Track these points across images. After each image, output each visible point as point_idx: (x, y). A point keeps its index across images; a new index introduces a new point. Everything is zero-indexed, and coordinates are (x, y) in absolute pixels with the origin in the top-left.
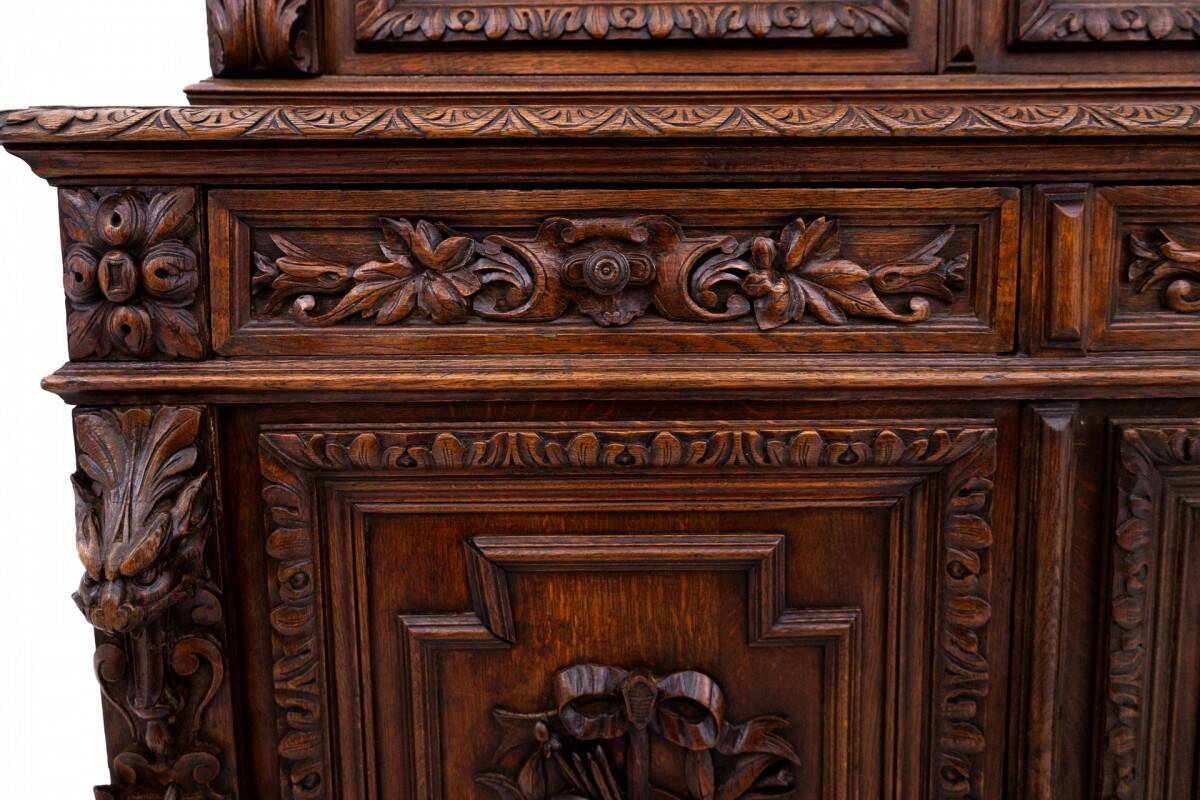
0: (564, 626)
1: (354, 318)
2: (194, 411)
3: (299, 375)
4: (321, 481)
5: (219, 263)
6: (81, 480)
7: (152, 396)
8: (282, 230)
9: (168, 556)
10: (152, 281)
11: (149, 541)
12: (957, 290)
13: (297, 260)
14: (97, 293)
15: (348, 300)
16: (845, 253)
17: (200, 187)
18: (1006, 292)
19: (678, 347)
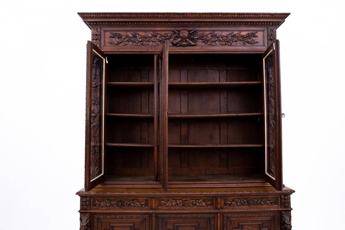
1: (101, 207)
2: (89, 214)
3: (97, 211)
4: (98, 219)
5: (91, 202)
6: (80, 219)
7: (86, 213)
8: (96, 200)
9: (87, 225)
10: (87, 204)
11: (86, 224)
12: (146, 205)
13: (97, 202)
14: (83, 205)
15: (101, 205)
16: (138, 202)
17: (91, 197)
18: (150, 205)
19: (125, 209)
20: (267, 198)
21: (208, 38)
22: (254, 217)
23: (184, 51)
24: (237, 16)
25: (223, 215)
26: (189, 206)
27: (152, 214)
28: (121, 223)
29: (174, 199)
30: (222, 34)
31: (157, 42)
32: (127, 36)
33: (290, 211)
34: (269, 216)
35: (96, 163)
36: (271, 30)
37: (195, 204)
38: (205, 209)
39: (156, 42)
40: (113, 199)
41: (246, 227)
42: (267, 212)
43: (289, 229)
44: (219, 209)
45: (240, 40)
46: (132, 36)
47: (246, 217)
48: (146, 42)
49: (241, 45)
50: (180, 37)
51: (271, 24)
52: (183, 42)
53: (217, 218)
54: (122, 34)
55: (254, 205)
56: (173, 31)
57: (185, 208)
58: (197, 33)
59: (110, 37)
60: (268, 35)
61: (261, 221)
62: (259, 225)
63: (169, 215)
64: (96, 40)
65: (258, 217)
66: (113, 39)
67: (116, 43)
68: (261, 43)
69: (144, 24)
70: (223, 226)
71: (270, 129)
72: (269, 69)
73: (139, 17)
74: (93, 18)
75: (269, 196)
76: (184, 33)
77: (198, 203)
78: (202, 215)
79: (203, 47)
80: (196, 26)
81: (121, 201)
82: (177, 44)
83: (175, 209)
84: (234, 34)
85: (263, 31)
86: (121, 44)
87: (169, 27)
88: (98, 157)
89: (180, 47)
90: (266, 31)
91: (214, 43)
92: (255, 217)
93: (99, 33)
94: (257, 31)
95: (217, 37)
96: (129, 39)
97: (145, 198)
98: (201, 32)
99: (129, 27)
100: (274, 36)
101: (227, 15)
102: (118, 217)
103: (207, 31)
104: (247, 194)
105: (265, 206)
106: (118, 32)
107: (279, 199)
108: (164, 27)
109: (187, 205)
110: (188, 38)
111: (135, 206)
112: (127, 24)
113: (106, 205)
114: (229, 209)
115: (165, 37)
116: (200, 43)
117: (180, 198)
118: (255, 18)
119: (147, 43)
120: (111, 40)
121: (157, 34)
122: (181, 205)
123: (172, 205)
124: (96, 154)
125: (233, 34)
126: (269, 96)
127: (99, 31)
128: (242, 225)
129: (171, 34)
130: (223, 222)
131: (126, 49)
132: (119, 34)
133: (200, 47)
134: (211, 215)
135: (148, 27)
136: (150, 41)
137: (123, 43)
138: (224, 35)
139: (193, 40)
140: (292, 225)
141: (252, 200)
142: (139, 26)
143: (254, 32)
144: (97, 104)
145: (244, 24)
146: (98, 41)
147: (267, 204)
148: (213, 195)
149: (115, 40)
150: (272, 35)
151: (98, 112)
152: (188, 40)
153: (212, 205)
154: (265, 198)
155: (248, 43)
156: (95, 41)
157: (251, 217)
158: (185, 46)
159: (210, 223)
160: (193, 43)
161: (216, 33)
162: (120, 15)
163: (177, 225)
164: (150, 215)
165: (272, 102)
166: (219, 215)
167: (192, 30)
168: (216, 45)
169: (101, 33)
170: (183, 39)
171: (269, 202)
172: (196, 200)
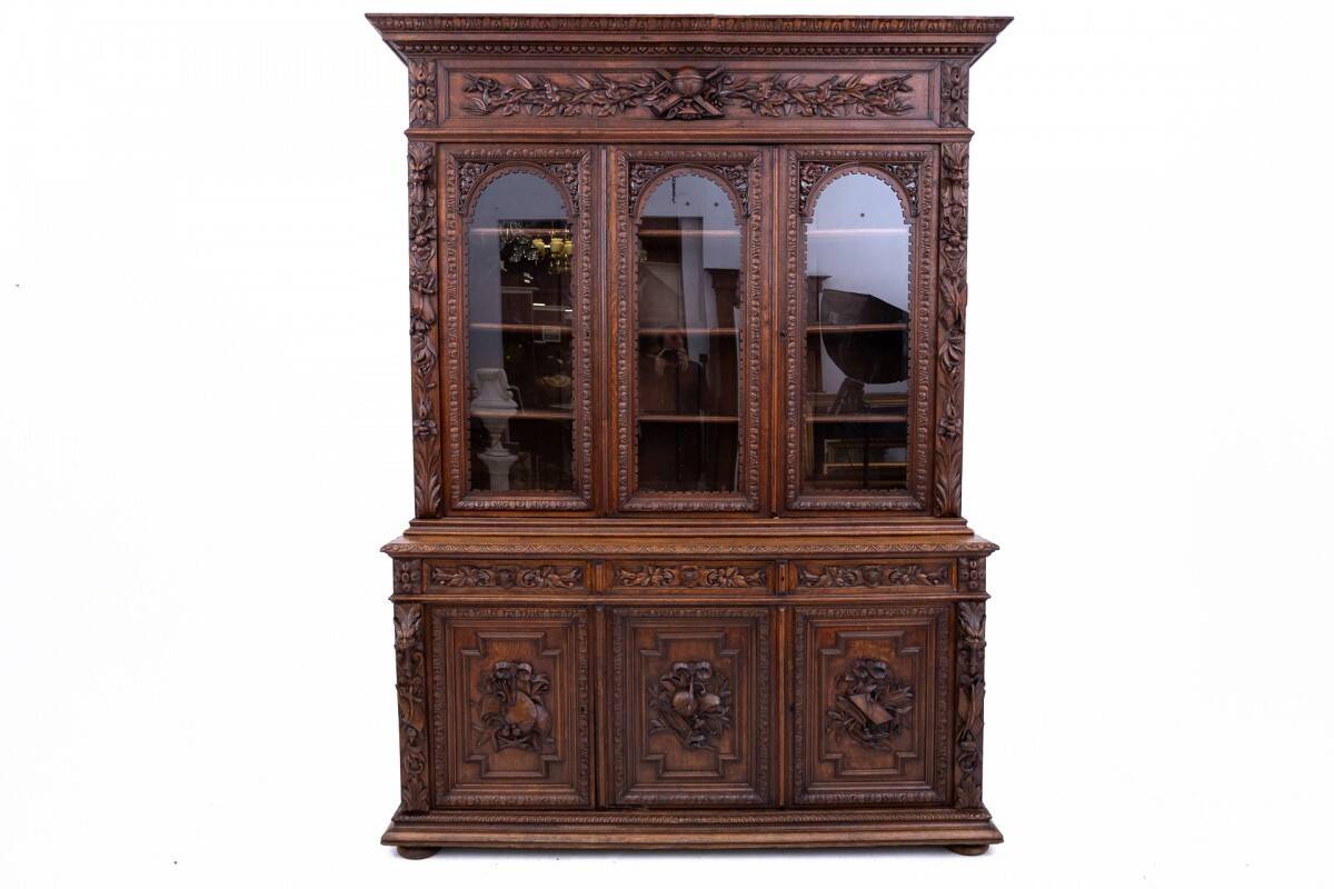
0: (497, 653)
1: (452, 586)
2: (418, 605)
3: (441, 598)
4: (444, 620)
5: (425, 574)
6: (396, 619)
7: (410, 602)
8: (438, 567)
9: (414, 635)
10: (412, 579)
11: (412, 631)
12: (579, 581)
13: (440, 574)
14: (401, 581)
15: (451, 583)
16: (556, 573)
17: (422, 559)
18: (589, 582)
19: (520, 593)
20: (919, 566)
21: (759, 95)
22: (881, 617)
23: (688, 136)
24: (850, 26)
25: (794, 610)
26: (699, 585)
27: (594, 606)
28: (509, 630)
29: (657, 567)
30: (805, 82)
31: (607, 107)
32: (516, 88)
33: (983, 601)
34: (923, 615)
35: (431, 465)
36: (953, 69)
37: (715, 581)
38: (743, 595)
39: (603, 105)
40: (485, 564)
41: (857, 644)
42: (919, 603)
43: (977, 650)
44: (783, 594)
45: (859, 101)
46: (530, 87)
47: (860, 617)
48: (575, 104)
49: (861, 116)
50: (677, 92)
51: (954, 50)
52: (685, 106)
53: (778, 620)
54: (501, 82)
55: (881, 584)
56: (653, 71)
57: (688, 591)
58: (729, 79)
59: (466, 90)
60: (944, 85)
61: (901, 628)
62: (896, 639)
63: (642, 610)
64: (423, 98)
65: (894, 616)
66: (473, 94)
67: (484, 108)
68: (922, 112)
69: (567, 49)
70: (793, 642)
71: (939, 368)
72: (942, 191)
73: (551, 29)
74: (411, 29)
75: (924, 561)
76: (688, 79)
77: (725, 576)
78: (735, 611)
79: (746, 123)
80: (725, 55)
81: (508, 571)
82: (666, 112)
83: (661, 594)
84: (840, 80)
85: (929, 71)
86: (498, 113)
87: (644, 59)
88: (437, 448)
89: (675, 122)
90: (937, 73)
91: (780, 110)
92: (884, 616)
93: (431, 78)
94: (910, 73)
95: (789, 92)
96: (523, 97)
97: (575, 564)
98: (740, 77)
99: (520, 58)
100: (961, 89)
101: (820, 23)
102: (500, 613)
103: (756, 72)
104: (861, 553)
105: (912, 586)
106: (489, 75)
107: (954, 568)
108: (627, 59)
109: (695, 583)
110: (702, 93)
111: (548, 586)
112: (515, 48)
113: (466, 581)
114: (812, 593)
115: (632, 89)
116: (736, 109)
117: (674, 563)
118: (904, 32)
119: (577, 109)
120: (469, 98)
121: (608, 80)
122: (677, 582)
123: (651, 584)
124: (433, 439)
125: (836, 83)
126: (941, 273)
127: (430, 71)
128: (848, 640)
129: (648, 80)
130: (794, 631)
131: (514, 126)
132: (493, 82)
133: (736, 122)
134: (762, 610)
135: (577, 59)
136: (585, 104)
137: (505, 109)
138: (809, 85)
139: (713, 99)
140: (987, 639)
141: (876, 570)
142: (551, 57)
143: (900, 75)
144: (429, 294)
145: (871, 50)
146: (428, 101)
147: (919, 582)
148: (764, 557)
149: (481, 100)
150: (956, 84)
151: (432, 317)
152: (699, 99)
153: (763, 582)
154: (914, 565)
155: (883, 109)
156: (419, 103)
157: (872, 616)
158: (692, 119)
159: (757, 633)
160: (715, 111)
161: (785, 77)
162: (493, 23)
163: (664, 636)
164: (590, 609)
165: (948, 291)
166: (782, 610)
167: (714, 70)
168: (785, 117)
169: (436, 76)
170: (687, 98)
171: (924, 576)
172: (718, 569)
